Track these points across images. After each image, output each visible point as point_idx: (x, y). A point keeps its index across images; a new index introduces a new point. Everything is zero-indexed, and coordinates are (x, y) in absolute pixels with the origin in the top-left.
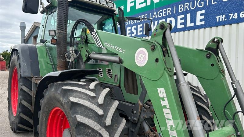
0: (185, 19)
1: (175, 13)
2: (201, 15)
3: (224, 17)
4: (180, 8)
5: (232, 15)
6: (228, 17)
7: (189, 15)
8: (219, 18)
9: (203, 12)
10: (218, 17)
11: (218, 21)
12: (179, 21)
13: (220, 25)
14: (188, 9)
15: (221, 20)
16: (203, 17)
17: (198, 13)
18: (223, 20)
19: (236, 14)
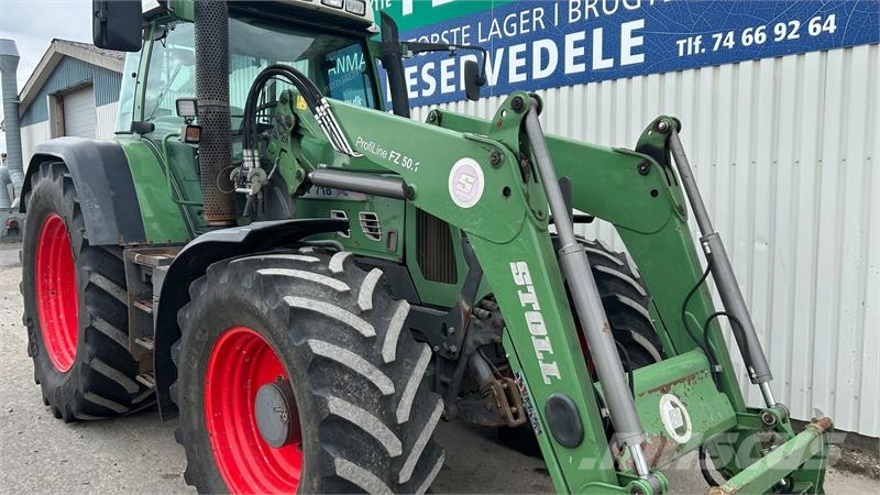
0: (587, 43)
1: (556, 24)
2: (634, 34)
3: (698, 42)
4: (571, 10)
5: (720, 36)
6: (708, 42)
7: (598, 34)
8: (686, 45)
9: (640, 24)
10: (681, 43)
11: (681, 54)
12: (571, 52)
13: (688, 68)
14: (597, 15)
15: (690, 52)
16: (639, 41)
17: (627, 28)
18: (697, 51)
19: (731, 35)
